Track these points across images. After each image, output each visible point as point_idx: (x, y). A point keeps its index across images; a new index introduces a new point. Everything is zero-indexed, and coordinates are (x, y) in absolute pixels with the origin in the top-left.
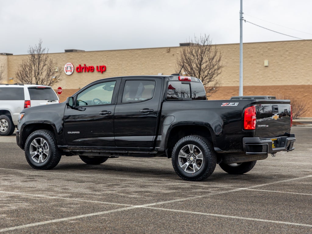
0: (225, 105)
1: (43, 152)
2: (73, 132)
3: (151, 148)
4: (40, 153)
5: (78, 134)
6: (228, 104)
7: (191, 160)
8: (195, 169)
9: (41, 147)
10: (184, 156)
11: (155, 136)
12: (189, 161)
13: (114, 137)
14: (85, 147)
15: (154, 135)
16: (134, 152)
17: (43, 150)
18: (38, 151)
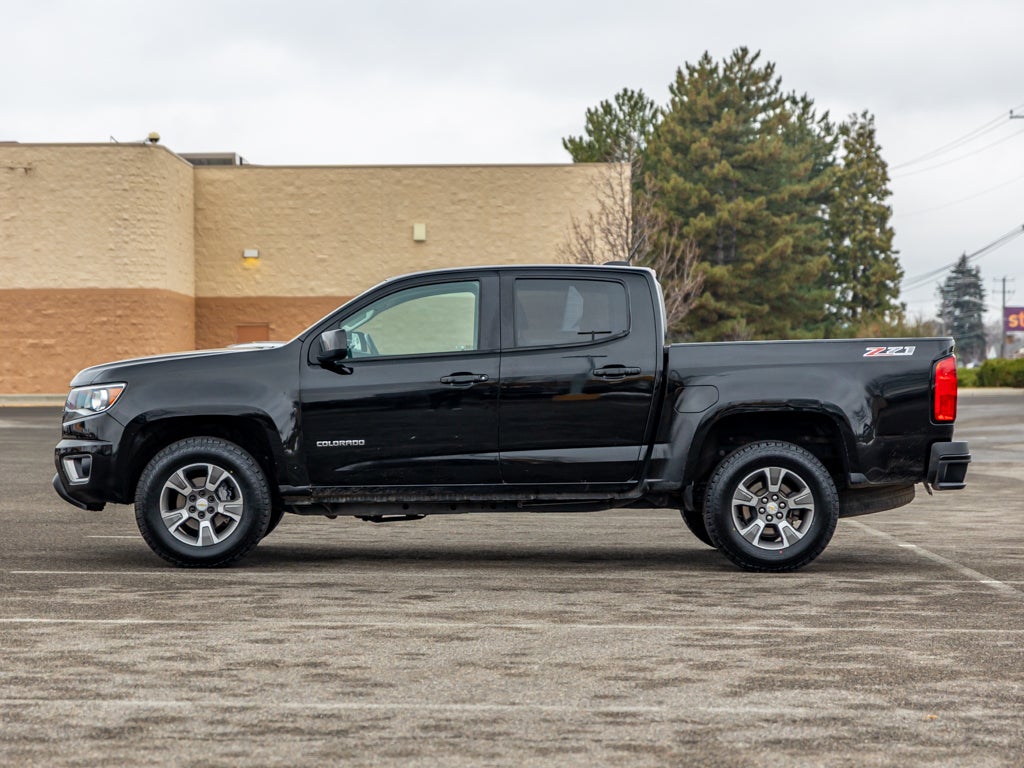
0: (876, 355)
1: (211, 509)
2: (337, 443)
3: (629, 482)
4: (202, 515)
5: (359, 446)
6: (884, 352)
7: (771, 513)
8: (787, 538)
9: (203, 493)
10: (749, 500)
11: (645, 448)
12: (764, 516)
13: (497, 454)
14: (386, 489)
15: (641, 444)
16: (559, 497)
17: (212, 504)
18: (193, 509)
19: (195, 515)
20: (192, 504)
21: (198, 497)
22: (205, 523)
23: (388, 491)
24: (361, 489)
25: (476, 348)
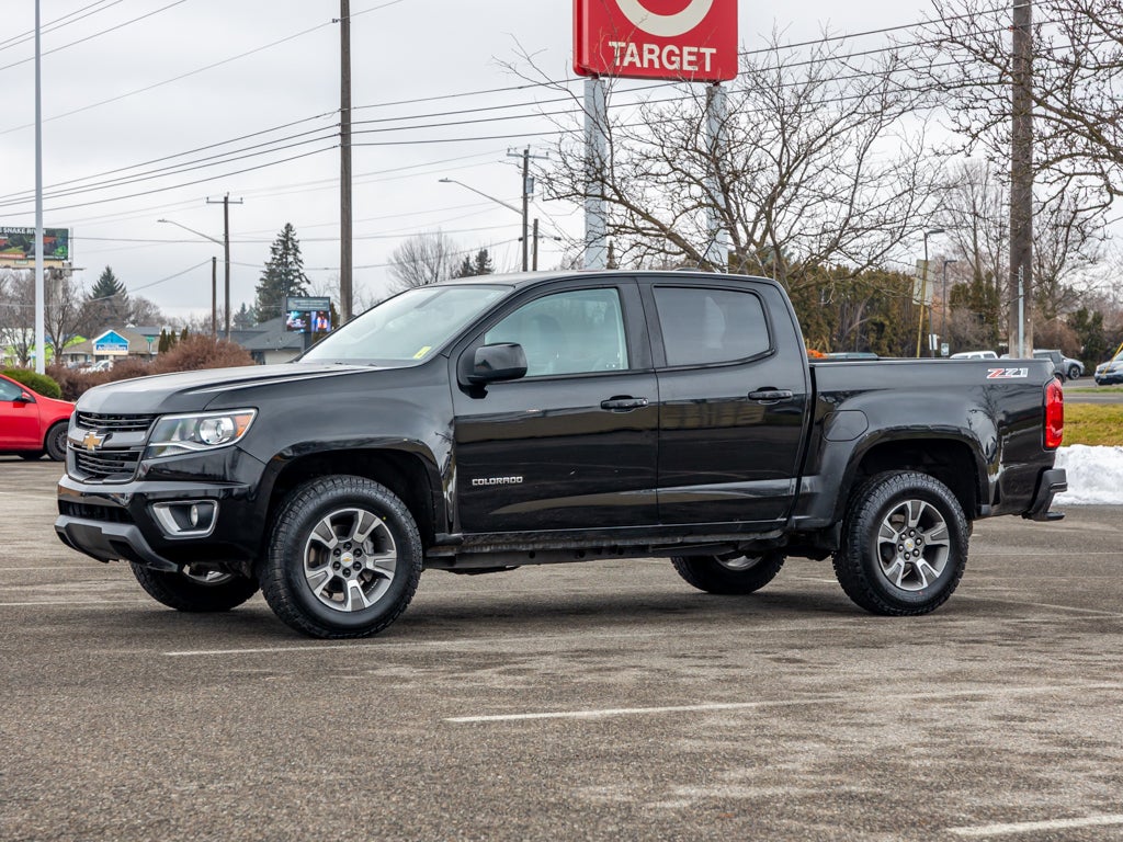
0: (997, 377)
1: (357, 565)
2: (494, 480)
3: (778, 520)
4: (347, 572)
5: (516, 484)
6: (1003, 374)
7: (909, 550)
8: (926, 576)
9: (350, 546)
10: (892, 537)
11: (793, 480)
12: (903, 554)
13: (655, 491)
14: (540, 534)
15: (790, 477)
17: (358, 559)
18: (337, 566)
19: (339, 573)
20: (337, 559)
21: (342, 550)
22: (352, 583)
23: (541, 538)
24: (517, 536)
25: (627, 368)
